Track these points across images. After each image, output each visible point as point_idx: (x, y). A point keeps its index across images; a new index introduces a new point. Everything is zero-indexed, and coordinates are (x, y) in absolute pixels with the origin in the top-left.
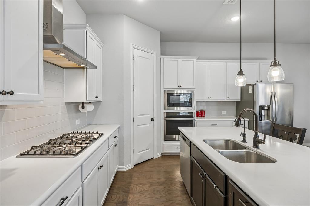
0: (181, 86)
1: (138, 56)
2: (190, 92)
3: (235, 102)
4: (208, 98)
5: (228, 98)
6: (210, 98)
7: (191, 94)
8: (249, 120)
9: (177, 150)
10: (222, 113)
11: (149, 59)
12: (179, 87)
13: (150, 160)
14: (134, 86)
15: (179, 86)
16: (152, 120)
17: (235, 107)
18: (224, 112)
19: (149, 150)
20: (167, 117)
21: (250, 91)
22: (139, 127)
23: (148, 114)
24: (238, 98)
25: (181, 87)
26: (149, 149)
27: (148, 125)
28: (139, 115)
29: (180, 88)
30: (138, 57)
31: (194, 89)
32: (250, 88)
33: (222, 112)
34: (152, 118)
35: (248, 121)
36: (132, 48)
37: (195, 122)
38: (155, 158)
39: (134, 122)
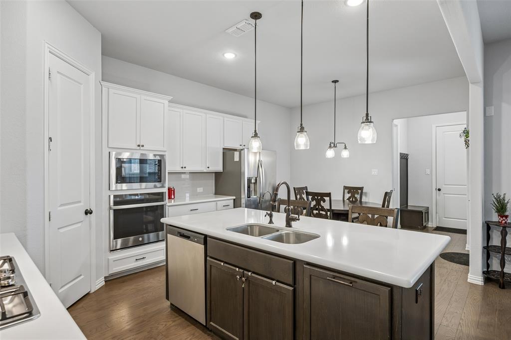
0: (143, 146)
1: (58, 72)
2: (158, 158)
3: (214, 174)
4: (182, 168)
5: (208, 168)
6: (185, 168)
7: (160, 161)
8: (234, 197)
9: (136, 263)
10: (198, 191)
11: (81, 84)
12: (138, 148)
13: (84, 298)
14: (50, 139)
15: (139, 146)
16: (88, 212)
17: (214, 181)
18: (200, 188)
19: (82, 277)
20: (116, 203)
21: (236, 159)
22: (62, 231)
23: (80, 202)
24: (220, 168)
25: (142, 148)
26: (81, 275)
27: (79, 225)
28: (62, 205)
29: (140, 149)
30: (58, 75)
31: (165, 151)
32: (237, 154)
33: (198, 189)
34: (87, 210)
35: (234, 200)
36: (47, 51)
37: (167, 207)
38: (93, 291)
39: (51, 220)
